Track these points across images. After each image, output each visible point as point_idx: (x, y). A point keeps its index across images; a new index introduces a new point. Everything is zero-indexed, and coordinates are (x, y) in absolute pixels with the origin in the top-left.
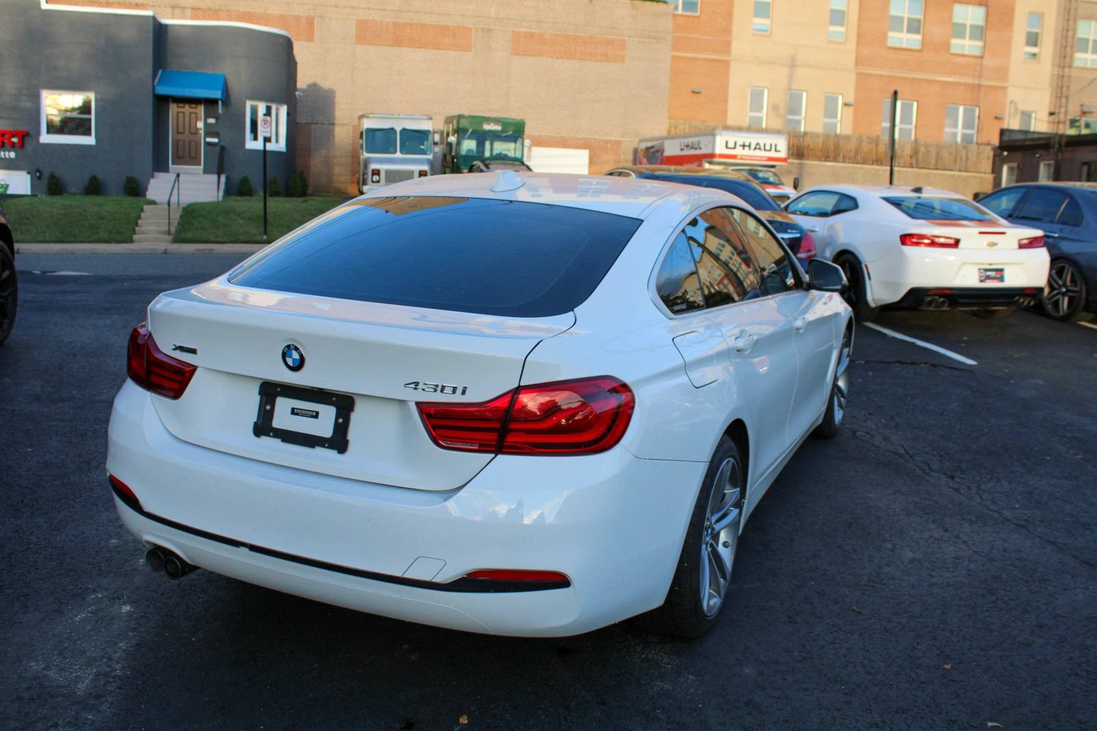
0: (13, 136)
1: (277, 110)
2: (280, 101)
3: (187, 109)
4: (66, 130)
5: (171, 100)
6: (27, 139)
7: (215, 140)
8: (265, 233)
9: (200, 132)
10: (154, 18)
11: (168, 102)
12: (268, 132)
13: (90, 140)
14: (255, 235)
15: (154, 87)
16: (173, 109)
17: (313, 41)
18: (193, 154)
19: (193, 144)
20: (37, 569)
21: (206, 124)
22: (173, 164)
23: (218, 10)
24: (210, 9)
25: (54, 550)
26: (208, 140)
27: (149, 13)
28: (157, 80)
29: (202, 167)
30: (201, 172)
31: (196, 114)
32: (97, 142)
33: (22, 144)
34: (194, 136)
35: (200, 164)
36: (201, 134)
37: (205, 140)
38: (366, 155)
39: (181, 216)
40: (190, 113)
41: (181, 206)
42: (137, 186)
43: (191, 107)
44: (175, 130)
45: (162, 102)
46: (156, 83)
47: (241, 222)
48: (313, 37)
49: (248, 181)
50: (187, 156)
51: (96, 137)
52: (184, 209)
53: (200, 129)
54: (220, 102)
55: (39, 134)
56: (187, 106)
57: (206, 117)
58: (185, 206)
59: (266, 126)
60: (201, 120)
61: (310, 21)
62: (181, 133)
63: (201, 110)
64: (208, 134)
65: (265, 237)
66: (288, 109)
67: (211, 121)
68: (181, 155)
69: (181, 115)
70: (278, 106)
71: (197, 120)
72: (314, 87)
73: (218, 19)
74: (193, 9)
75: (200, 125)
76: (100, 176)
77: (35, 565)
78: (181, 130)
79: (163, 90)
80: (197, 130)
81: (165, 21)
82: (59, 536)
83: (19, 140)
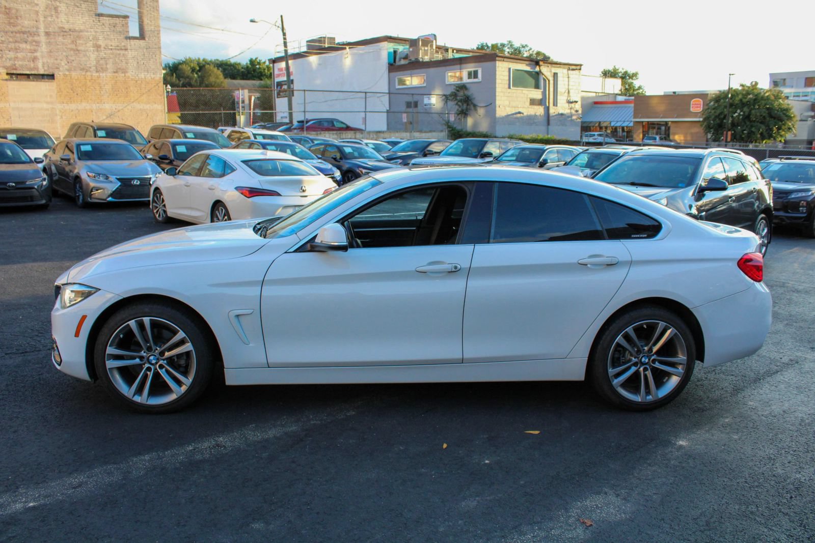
20: (791, 437)
25: (777, 445)
77: (792, 439)
82: (771, 453)
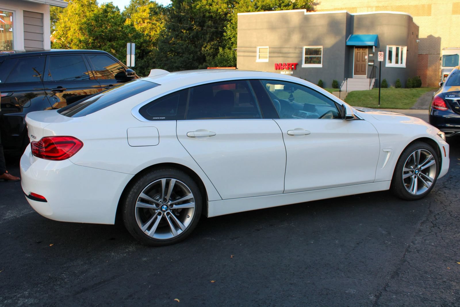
0: (292, 65)
1: (402, 49)
2: (403, 45)
3: (361, 50)
4: (312, 62)
5: (354, 47)
6: (297, 66)
7: (372, 64)
8: (379, 104)
9: (366, 60)
10: (347, 13)
11: (353, 48)
12: (382, 59)
13: (320, 66)
14: (375, 105)
15: (346, 42)
16: (355, 51)
17: (430, 15)
18: (363, 70)
19: (363, 65)
21: (369, 57)
22: (354, 74)
23: (387, 6)
24: (383, 6)
26: (369, 63)
27: (345, 11)
28: (348, 39)
29: (366, 75)
30: (366, 77)
31: (365, 52)
32: (323, 66)
33: (295, 68)
34: (364, 62)
35: (365, 74)
36: (366, 61)
37: (368, 63)
38: (442, 68)
39: (346, 96)
40: (363, 52)
41: (347, 92)
42: (337, 84)
43: (363, 50)
44: (356, 60)
45: (350, 48)
46: (347, 41)
47: (371, 99)
48: (431, 13)
49: (386, 81)
50: (360, 71)
51: (322, 64)
52: (349, 93)
53: (366, 59)
54: (374, 47)
55: (301, 64)
56: (361, 49)
57: (369, 54)
58: (350, 92)
59: (381, 56)
60: (367, 55)
61: (430, 6)
62: (358, 61)
63: (367, 50)
64: (369, 61)
65: (379, 106)
66: (407, 48)
67: (371, 55)
68: (358, 71)
69: (358, 53)
70: (402, 47)
71: (365, 55)
72: (430, 37)
73: (387, 10)
74: (376, 7)
75: (366, 57)
76: (323, 80)
78: (358, 60)
79: (350, 43)
80: (365, 59)
81: (352, 14)
83: (294, 67)
